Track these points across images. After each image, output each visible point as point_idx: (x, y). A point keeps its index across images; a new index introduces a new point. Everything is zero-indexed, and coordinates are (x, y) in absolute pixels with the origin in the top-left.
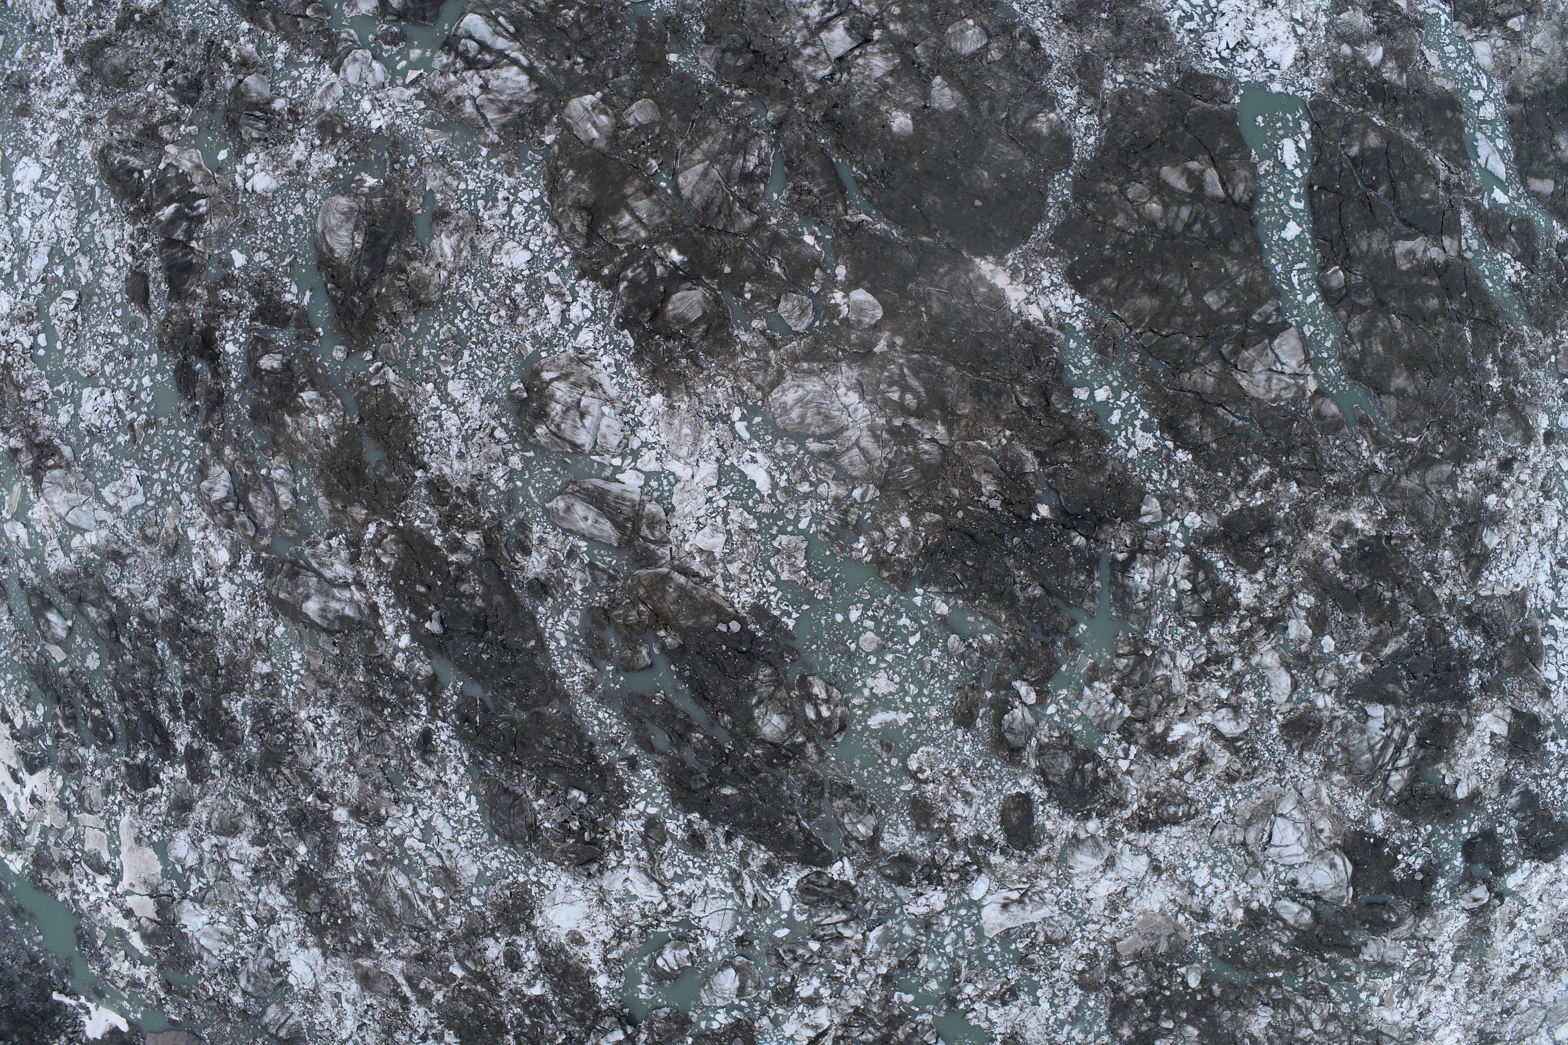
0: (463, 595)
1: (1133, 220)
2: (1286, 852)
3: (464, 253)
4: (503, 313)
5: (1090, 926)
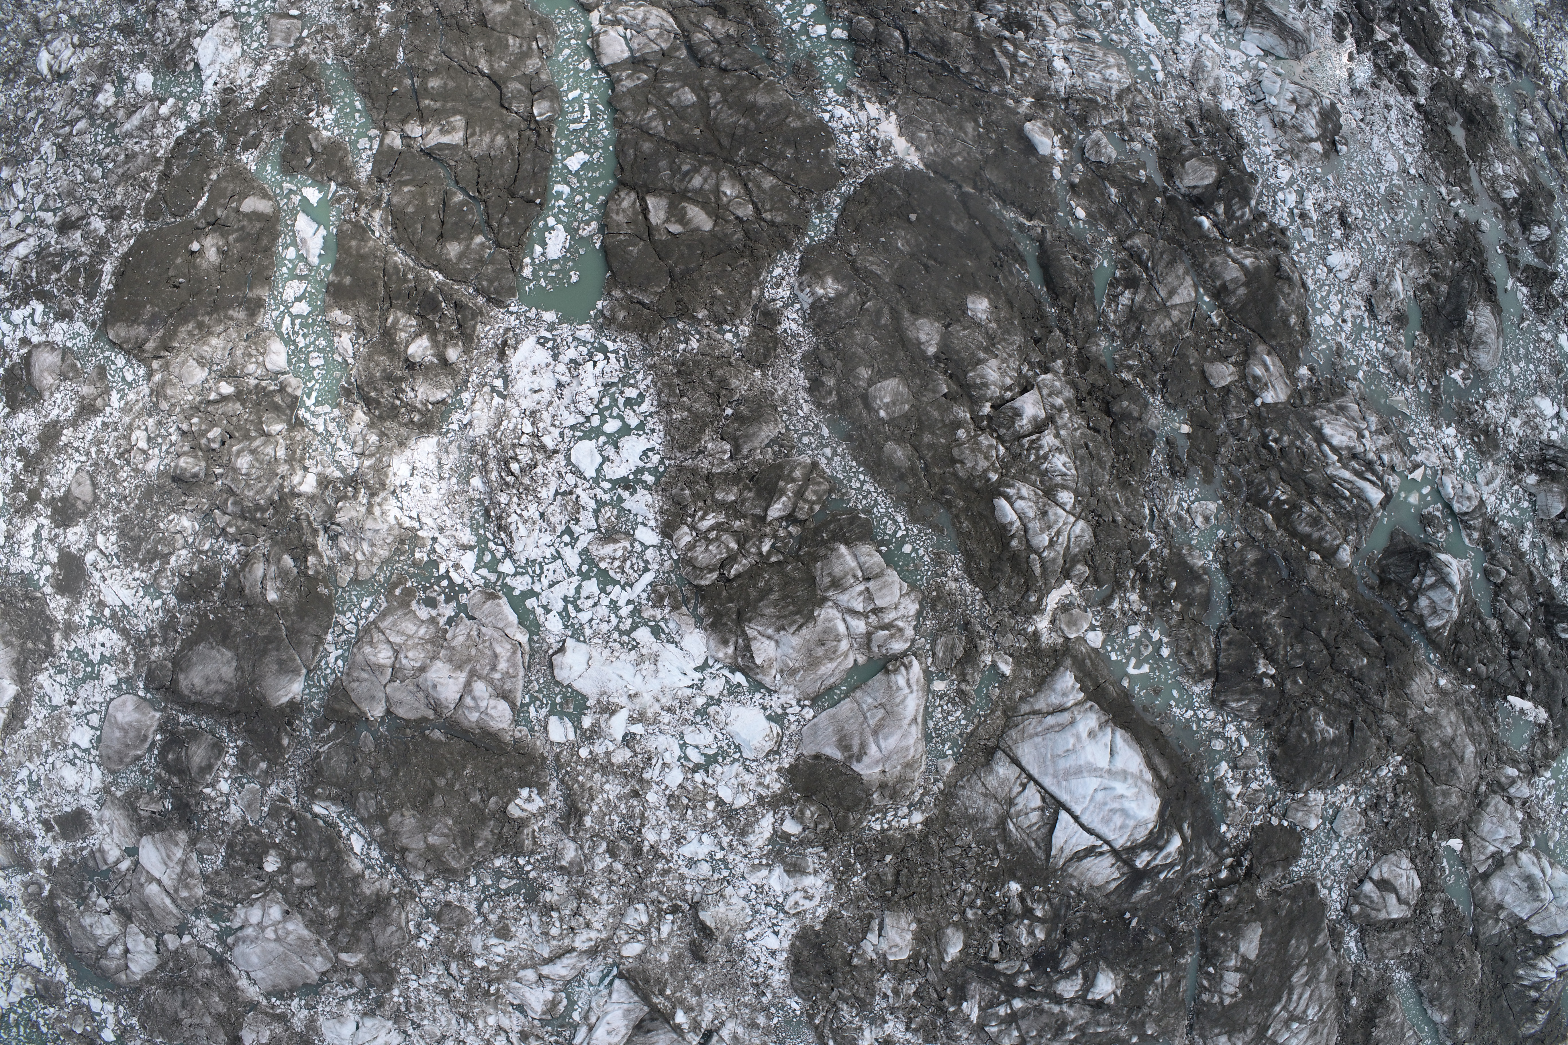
1: (754, 180)
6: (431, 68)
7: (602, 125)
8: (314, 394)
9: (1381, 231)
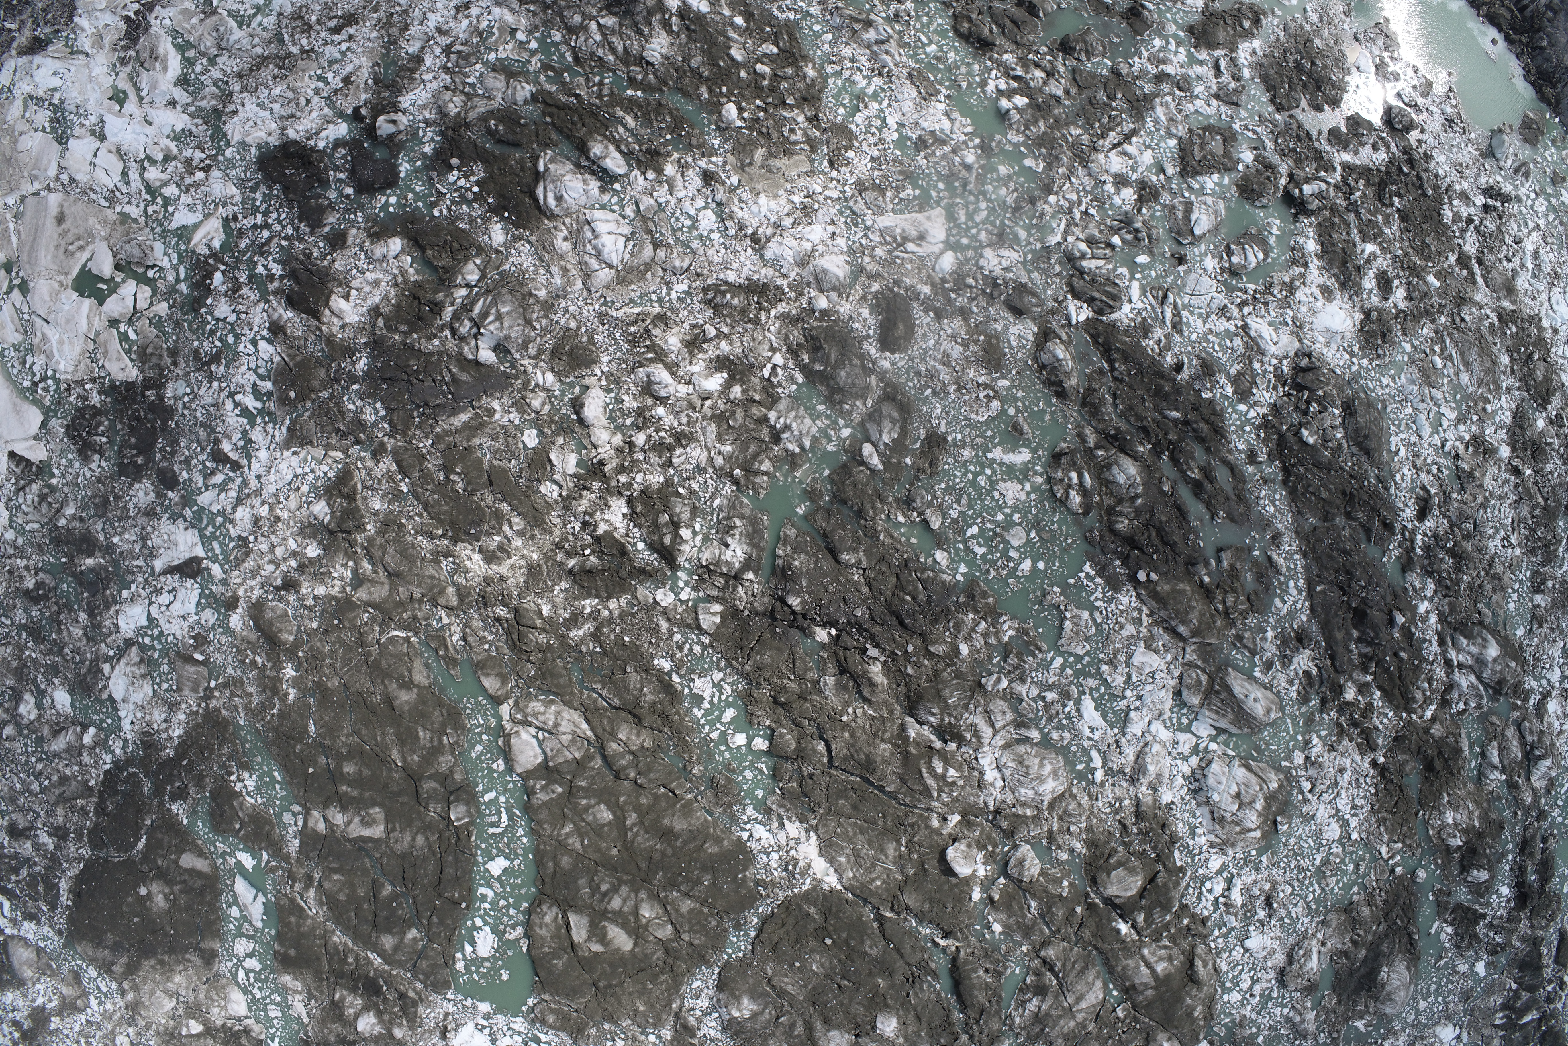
0: (1369, 644)
1: (673, 903)
2: (612, 227)
3: (1301, 952)
4: (1281, 895)
5: (835, 195)
6: (344, 751)
7: (520, 832)
8: (277, 1040)
9: (1308, 904)
